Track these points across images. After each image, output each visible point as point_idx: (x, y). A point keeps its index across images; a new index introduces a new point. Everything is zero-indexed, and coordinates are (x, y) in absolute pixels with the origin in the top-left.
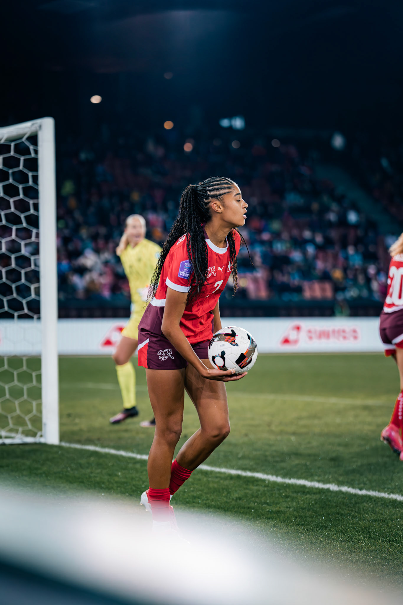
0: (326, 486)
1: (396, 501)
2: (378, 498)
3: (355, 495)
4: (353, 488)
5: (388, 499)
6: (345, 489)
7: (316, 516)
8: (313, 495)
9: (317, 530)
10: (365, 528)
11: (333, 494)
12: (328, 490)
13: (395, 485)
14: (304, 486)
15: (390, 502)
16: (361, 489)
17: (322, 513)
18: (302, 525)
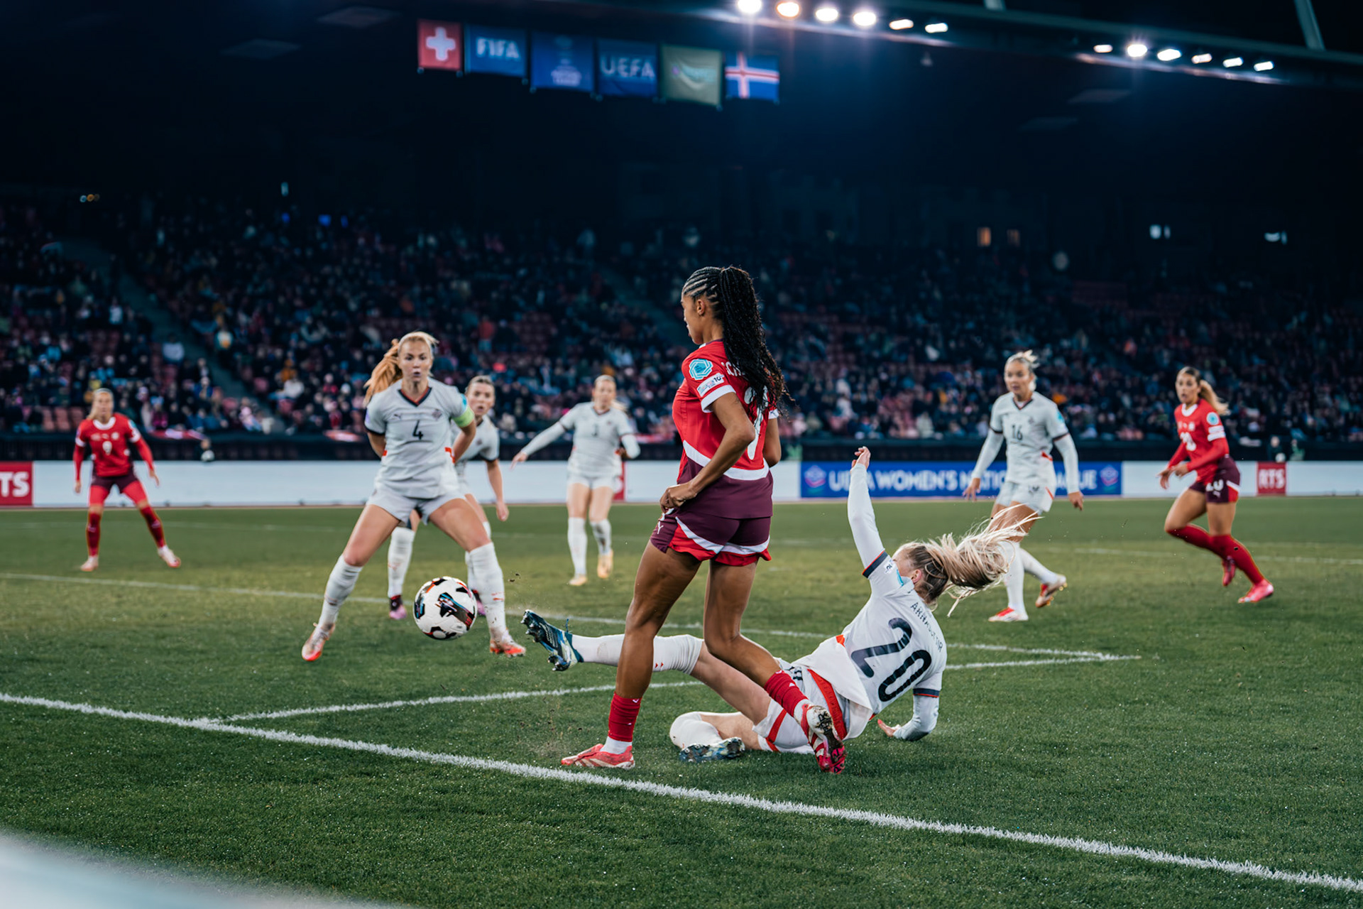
0: (76, 707)
1: (176, 726)
2: (150, 723)
3: (118, 719)
4: (115, 709)
5: (165, 724)
6: (102, 710)
7: (61, 750)
8: (56, 720)
9: (62, 771)
10: (132, 766)
11: (86, 718)
12: (78, 712)
13: (176, 704)
14: (43, 708)
15: (168, 729)
16: (126, 711)
17: (69, 746)
18: (41, 765)
